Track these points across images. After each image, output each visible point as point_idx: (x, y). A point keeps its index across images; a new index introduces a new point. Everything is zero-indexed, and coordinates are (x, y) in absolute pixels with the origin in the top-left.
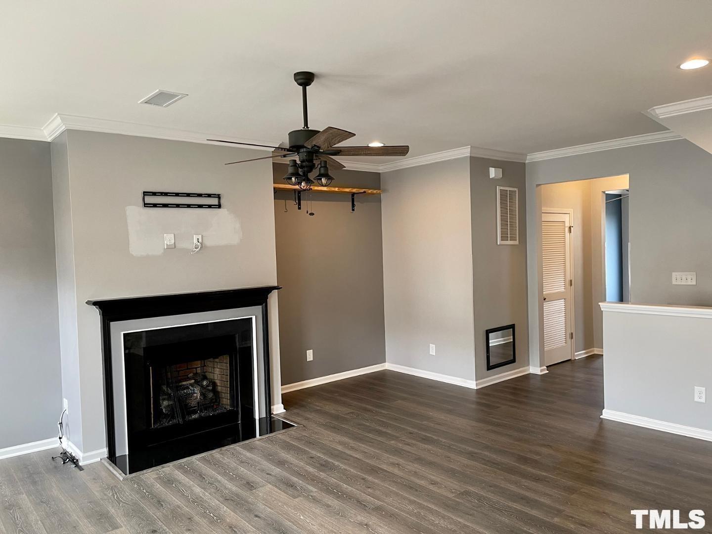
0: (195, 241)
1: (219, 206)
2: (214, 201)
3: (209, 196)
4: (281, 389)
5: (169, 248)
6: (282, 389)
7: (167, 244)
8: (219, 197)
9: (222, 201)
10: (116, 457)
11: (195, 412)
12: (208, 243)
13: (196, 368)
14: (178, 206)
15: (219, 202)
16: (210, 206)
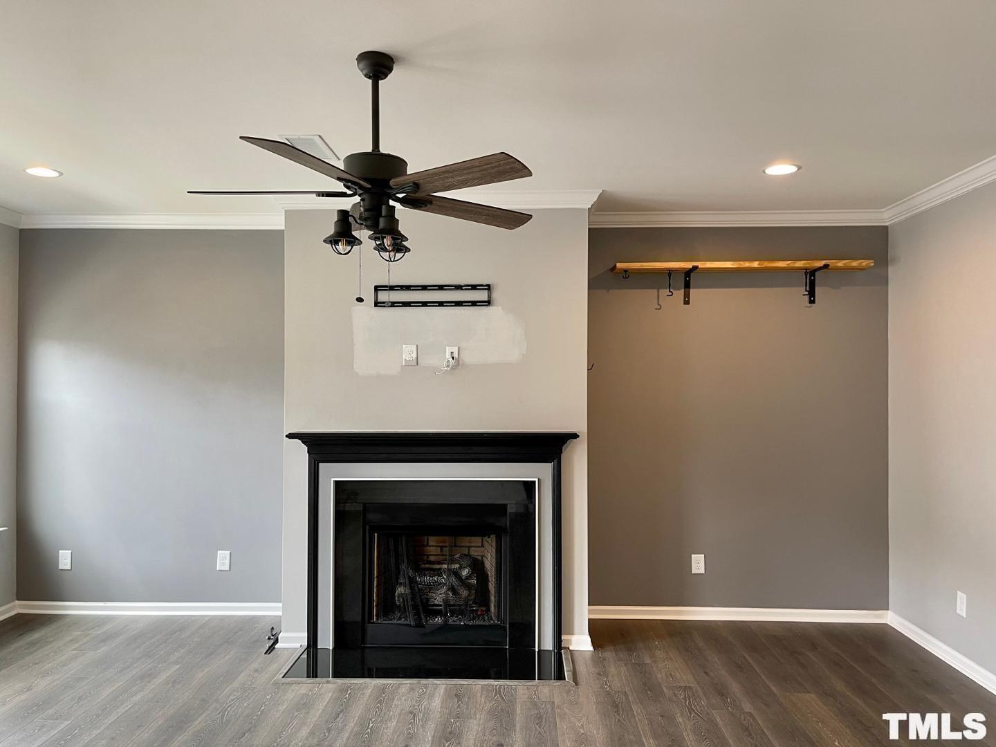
0: (448, 356)
1: (488, 303)
2: (482, 295)
3: (474, 287)
4: (589, 610)
5: (408, 364)
6: (590, 612)
7: (405, 360)
8: (488, 287)
9: (495, 295)
10: (317, 649)
11: (437, 613)
12: (467, 358)
13: (469, 547)
14: (425, 304)
15: (489, 297)
16: (474, 304)
